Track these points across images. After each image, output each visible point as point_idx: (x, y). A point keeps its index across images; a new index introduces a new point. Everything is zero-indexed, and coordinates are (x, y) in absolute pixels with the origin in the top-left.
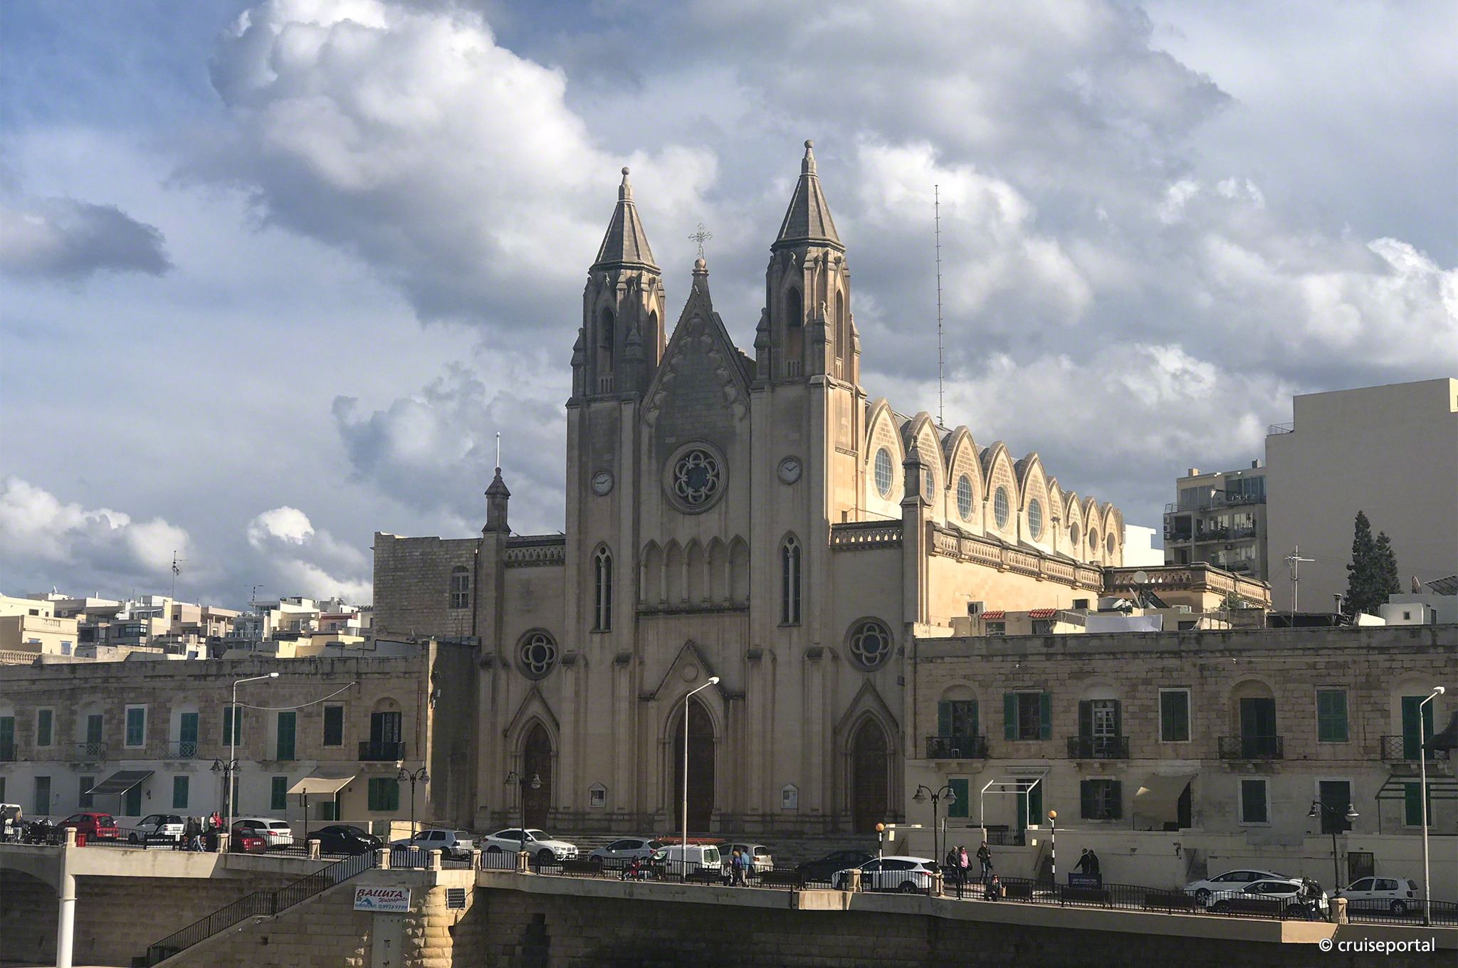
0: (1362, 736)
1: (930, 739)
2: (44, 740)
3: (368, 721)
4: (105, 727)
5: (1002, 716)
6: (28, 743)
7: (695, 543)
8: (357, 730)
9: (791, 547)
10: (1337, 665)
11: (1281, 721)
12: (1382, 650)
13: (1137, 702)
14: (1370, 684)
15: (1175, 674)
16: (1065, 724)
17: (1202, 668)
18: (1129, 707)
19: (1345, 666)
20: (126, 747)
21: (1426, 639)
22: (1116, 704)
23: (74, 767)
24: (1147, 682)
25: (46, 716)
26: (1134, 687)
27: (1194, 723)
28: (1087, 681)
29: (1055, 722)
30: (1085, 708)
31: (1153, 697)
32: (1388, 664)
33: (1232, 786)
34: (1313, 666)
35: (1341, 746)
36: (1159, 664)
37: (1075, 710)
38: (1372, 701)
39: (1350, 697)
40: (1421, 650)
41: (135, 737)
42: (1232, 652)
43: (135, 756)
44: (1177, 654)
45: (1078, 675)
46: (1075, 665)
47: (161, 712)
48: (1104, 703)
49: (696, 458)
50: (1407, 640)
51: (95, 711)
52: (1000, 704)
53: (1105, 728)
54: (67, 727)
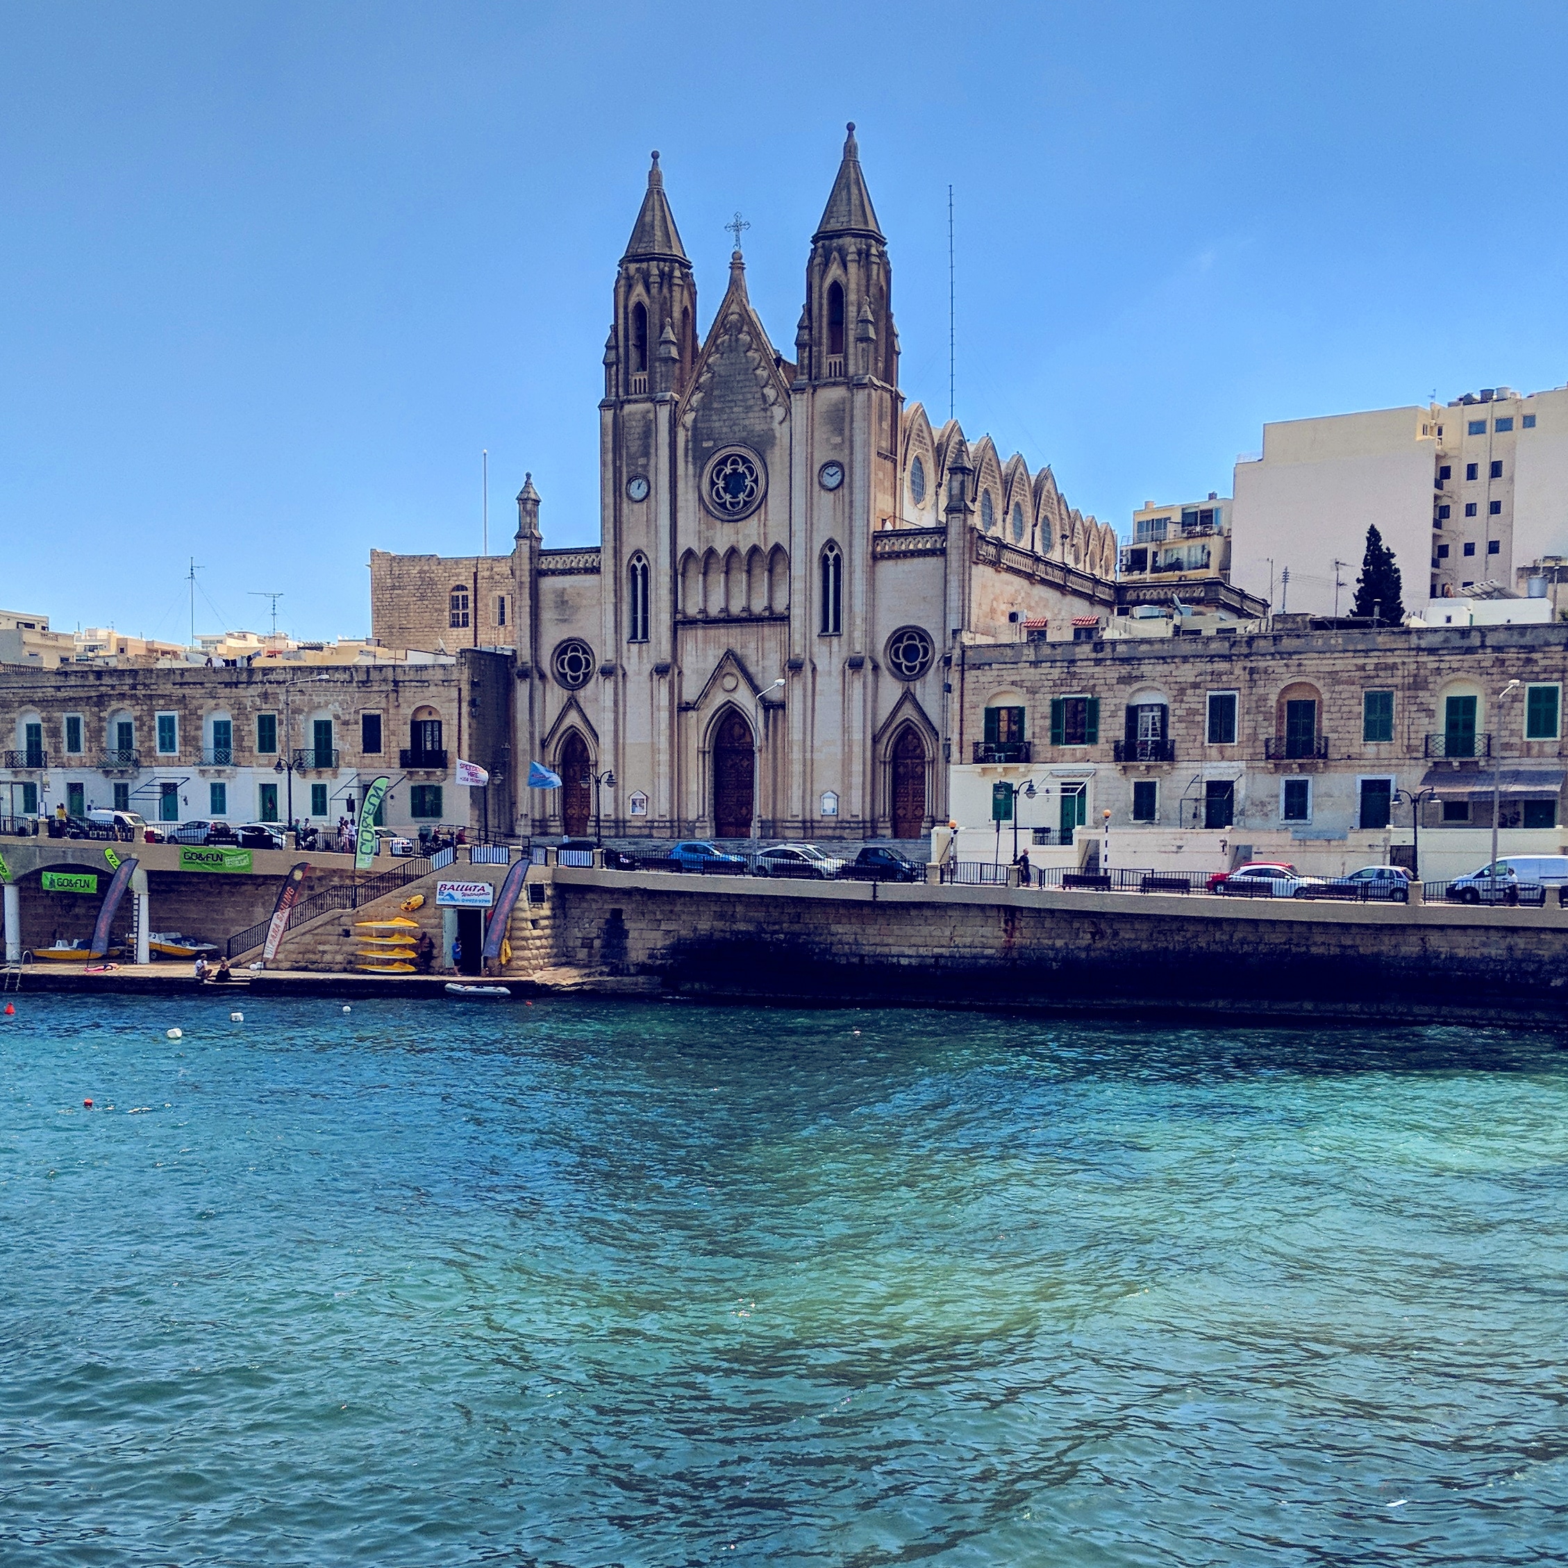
0: (1406, 735)
1: (976, 744)
2: (74, 746)
3: (407, 729)
4: (135, 734)
5: (1048, 722)
6: (57, 750)
7: (733, 551)
8: (397, 738)
9: (831, 556)
10: (1387, 667)
11: (1326, 723)
12: (1432, 651)
13: (1184, 706)
14: (1418, 684)
15: (1224, 678)
16: (1112, 728)
17: (1252, 671)
18: (1177, 711)
19: (1394, 667)
20: (159, 754)
21: (1475, 640)
22: (1164, 709)
23: (107, 773)
24: (1195, 686)
25: (74, 724)
26: (1182, 691)
27: (1242, 725)
28: (1136, 686)
29: (1101, 727)
30: (1132, 713)
31: (1199, 702)
32: (1436, 665)
33: (1273, 785)
34: (1362, 668)
35: (1384, 746)
36: (1209, 667)
37: (1122, 714)
38: (1418, 701)
39: (1398, 697)
40: (1470, 650)
41: (167, 745)
42: (1282, 655)
43: (169, 763)
44: (1227, 658)
45: (1125, 680)
46: (1125, 670)
47: (192, 717)
48: (1151, 707)
49: (734, 462)
50: (1457, 641)
51: (123, 718)
52: (1047, 710)
53: (1150, 732)
54: (97, 734)
